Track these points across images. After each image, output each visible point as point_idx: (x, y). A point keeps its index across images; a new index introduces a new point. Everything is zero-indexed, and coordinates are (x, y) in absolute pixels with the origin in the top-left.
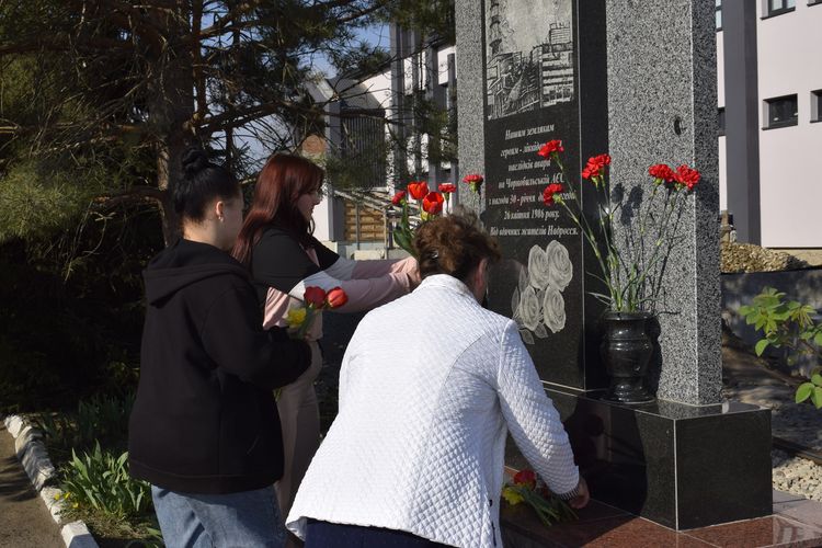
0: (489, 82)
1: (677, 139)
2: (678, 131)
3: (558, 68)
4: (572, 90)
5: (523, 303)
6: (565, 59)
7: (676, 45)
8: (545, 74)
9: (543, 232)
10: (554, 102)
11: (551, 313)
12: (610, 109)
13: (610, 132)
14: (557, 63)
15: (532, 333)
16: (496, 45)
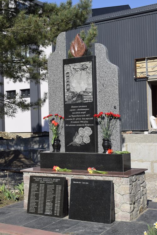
0: (66, 97)
1: (115, 110)
2: (115, 108)
3: (88, 96)
4: (92, 100)
5: (77, 139)
6: (90, 94)
7: (115, 94)
8: (84, 96)
9: (84, 125)
10: (87, 102)
11: (86, 140)
12: (98, 103)
13: (98, 108)
14: (88, 95)
15: (80, 144)
16: (68, 90)
